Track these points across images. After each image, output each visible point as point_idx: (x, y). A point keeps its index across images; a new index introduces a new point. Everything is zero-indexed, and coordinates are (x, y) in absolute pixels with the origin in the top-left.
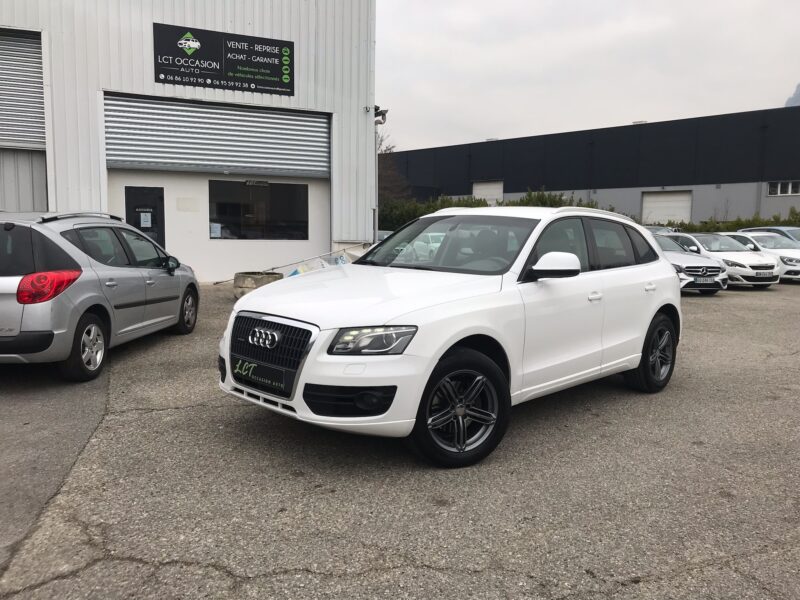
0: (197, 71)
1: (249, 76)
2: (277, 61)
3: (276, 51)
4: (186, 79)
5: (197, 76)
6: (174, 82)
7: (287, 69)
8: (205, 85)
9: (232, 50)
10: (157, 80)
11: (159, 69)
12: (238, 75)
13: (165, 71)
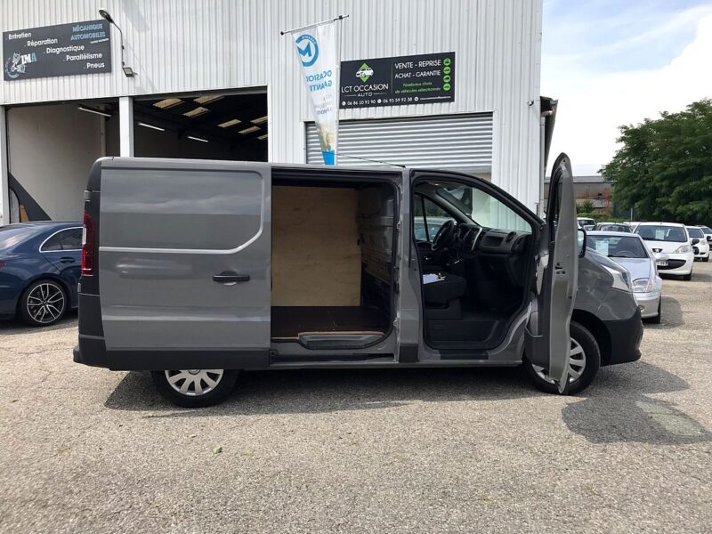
0: (370, 94)
1: (413, 91)
2: (438, 73)
3: (438, 64)
4: (361, 103)
5: (370, 98)
6: (353, 107)
7: (448, 78)
8: (377, 105)
9: (399, 71)
10: (341, 107)
11: (342, 97)
12: (404, 91)
13: (347, 99)
